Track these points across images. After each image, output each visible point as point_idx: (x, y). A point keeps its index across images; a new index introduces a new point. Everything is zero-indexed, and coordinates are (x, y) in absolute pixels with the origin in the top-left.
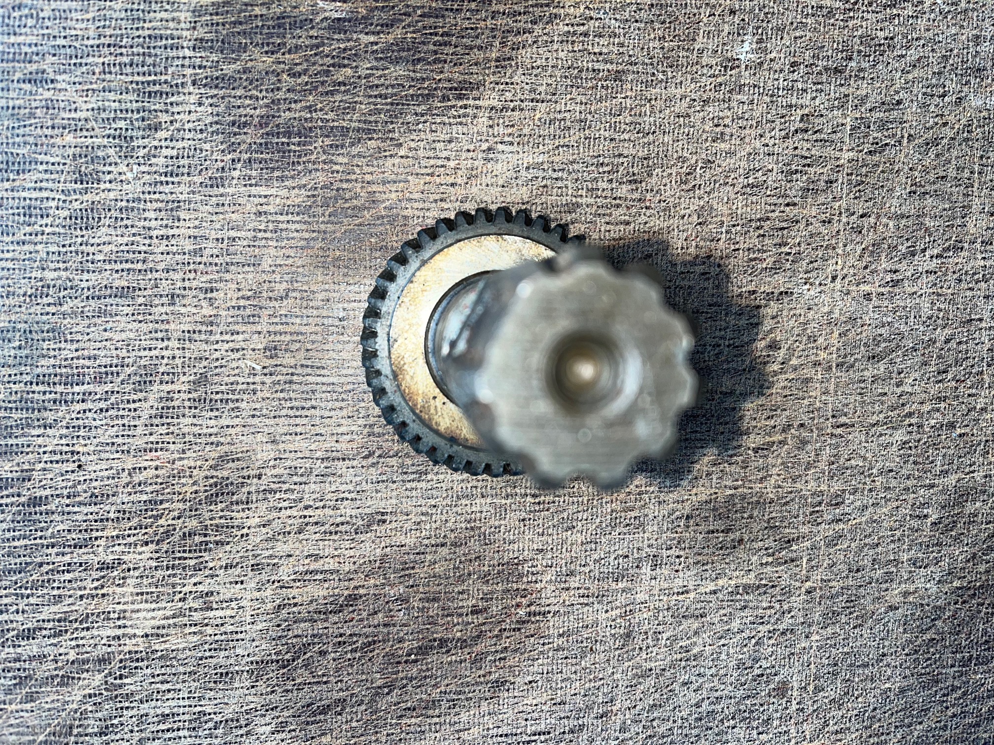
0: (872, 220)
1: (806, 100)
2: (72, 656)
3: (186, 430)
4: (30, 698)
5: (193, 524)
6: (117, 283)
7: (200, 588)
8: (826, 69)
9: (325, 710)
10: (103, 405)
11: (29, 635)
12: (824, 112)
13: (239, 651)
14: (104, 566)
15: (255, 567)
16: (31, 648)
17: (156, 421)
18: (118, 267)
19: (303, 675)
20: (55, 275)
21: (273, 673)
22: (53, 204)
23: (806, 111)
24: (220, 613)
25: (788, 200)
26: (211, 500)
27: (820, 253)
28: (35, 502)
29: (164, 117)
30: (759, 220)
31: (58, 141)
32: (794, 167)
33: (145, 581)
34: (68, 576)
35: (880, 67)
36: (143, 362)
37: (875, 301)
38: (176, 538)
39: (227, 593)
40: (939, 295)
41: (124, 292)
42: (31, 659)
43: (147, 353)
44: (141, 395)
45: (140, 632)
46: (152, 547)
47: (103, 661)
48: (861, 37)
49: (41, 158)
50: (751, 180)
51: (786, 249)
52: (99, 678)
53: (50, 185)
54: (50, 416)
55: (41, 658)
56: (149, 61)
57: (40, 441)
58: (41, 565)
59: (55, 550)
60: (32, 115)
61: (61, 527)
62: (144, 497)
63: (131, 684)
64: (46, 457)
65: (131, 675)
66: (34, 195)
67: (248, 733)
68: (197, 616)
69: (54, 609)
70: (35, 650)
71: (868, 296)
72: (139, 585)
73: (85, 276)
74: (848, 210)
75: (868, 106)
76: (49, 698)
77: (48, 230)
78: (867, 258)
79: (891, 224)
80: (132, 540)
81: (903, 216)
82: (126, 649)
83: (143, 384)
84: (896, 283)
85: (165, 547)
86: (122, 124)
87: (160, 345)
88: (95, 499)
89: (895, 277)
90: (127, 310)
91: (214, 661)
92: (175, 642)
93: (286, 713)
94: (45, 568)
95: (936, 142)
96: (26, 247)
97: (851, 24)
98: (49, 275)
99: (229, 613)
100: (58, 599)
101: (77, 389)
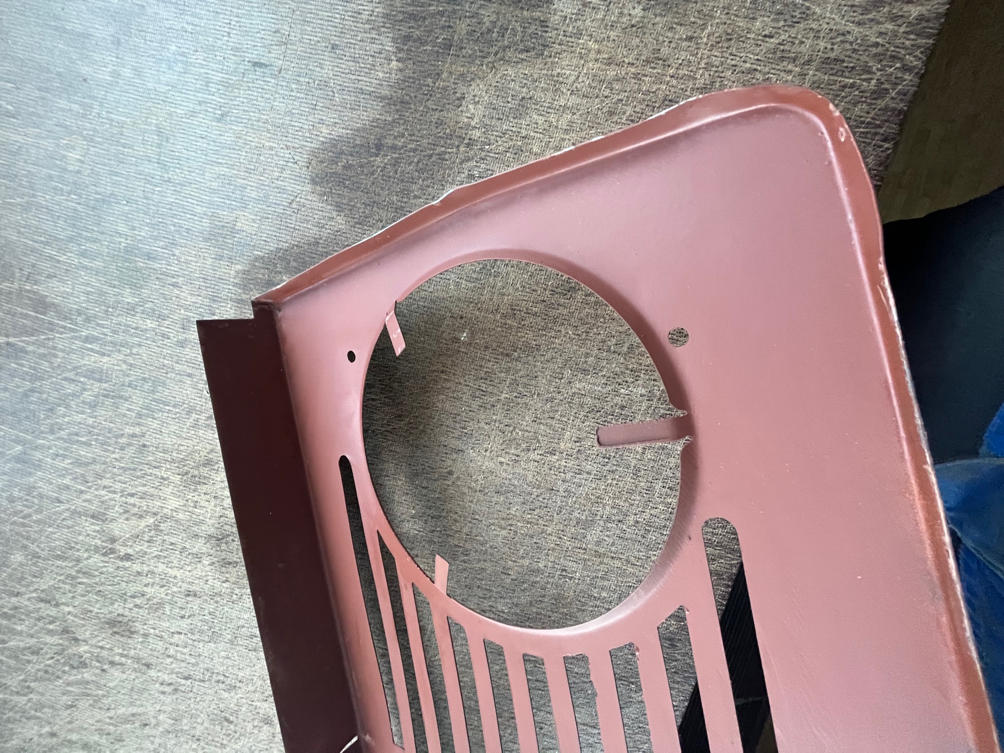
0: (511, 429)
1: (490, 365)
2: (145, 508)
3: (201, 435)
4: (127, 519)
5: (196, 473)
6: (188, 371)
7: (194, 498)
8: (502, 353)
9: (230, 563)
10: (174, 416)
11: (132, 495)
12: (497, 373)
13: (203, 528)
14: (163, 478)
15: (215, 497)
16: (131, 500)
17: (192, 428)
18: (190, 365)
19: (224, 547)
20: (168, 362)
21: (213, 541)
22: (172, 335)
23: (489, 370)
24: (199, 511)
25: (471, 409)
26: (204, 465)
27: (482, 437)
28: (144, 446)
29: (218, 311)
30: (455, 414)
31: (178, 311)
32: (477, 395)
33: (176, 489)
34: (149, 478)
35: (530, 358)
36: (191, 404)
37: (505, 466)
38: (189, 476)
39: (203, 503)
40: (538, 473)
41: (189, 375)
42: (131, 504)
43: (192, 401)
44: (187, 417)
45: (170, 508)
46: (180, 476)
47: (155, 514)
48: (524, 342)
49: (171, 316)
50: (455, 395)
51: (466, 431)
52: (152, 520)
53: (173, 327)
54: (156, 415)
55: (134, 505)
56: (216, 287)
57: (150, 423)
58: (141, 470)
59: (147, 466)
60: (171, 299)
61: (151, 458)
62: (181, 456)
63: (163, 526)
64: (151, 430)
65: (163, 523)
66: (166, 330)
67: (200, 562)
68: (191, 509)
69: (142, 488)
70: (133, 502)
71: (501, 463)
72: (173, 490)
73: (178, 365)
74: (499, 421)
75: (520, 375)
76: (134, 522)
77: (168, 344)
78: (504, 446)
79: (520, 433)
80: (174, 471)
81: (527, 431)
82: (165, 512)
83: (189, 413)
84: (516, 461)
85: (185, 478)
86: (202, 310)
87: (198, 399)
88: (165, 451)
89: (517, 458)
90: (189, 382)
91: (193, 529)
92: (181, 516)
93: (215, 559)
94: (143, 472)
95: (552, 400)
96: (160, 349)
97: (519, 334)
98: (166, 362)
99: (202, 512)
100: (145, 485)
101: (167, 407)
